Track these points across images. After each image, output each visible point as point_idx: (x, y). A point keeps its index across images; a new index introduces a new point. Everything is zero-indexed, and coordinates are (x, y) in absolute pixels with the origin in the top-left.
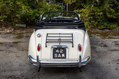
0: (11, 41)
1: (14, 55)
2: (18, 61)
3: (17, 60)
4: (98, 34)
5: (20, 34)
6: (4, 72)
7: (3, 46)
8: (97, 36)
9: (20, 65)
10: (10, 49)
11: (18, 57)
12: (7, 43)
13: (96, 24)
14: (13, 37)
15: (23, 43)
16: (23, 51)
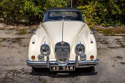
0: (14, 37)
1: (16, 50)
2: (20, 57)
3: (19, 55)
4: (101, 31)
5: (23, 30)
6: (6, 66)
7: (5, 42)
8: (100, 33)
9: (21, 60)
10: (12, 45)
11: (20, 52)
12: (10, 39)
13: (100, 21)
14: (16, 33)
15: (25, 39)
16: (25, 47)
